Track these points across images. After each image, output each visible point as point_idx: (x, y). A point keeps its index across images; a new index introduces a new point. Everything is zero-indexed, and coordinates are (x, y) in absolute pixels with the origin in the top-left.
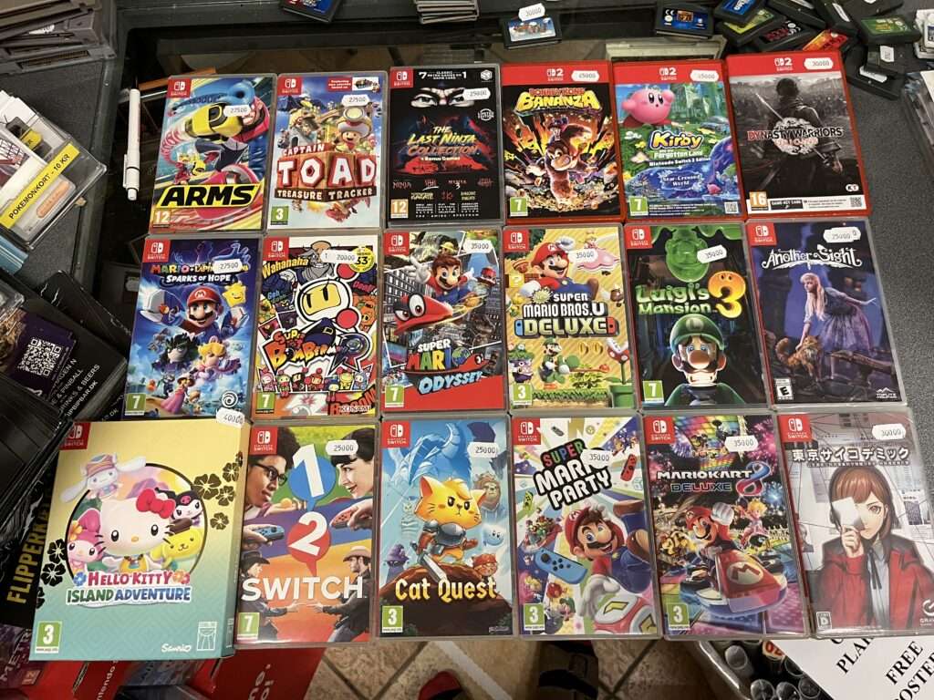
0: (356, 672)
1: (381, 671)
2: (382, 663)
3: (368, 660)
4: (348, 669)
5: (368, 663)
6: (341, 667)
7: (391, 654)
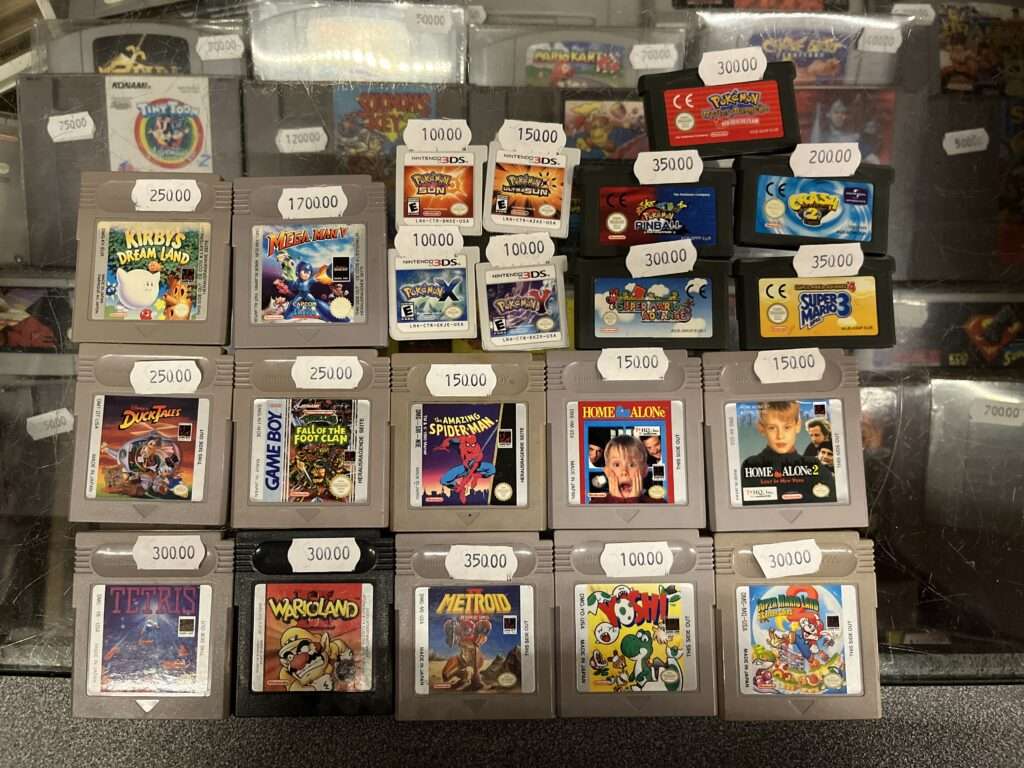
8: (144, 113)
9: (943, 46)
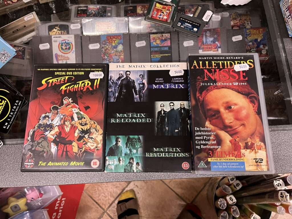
0: (100, 200)
1: (109, 199)
2: (109, 197)
3: (104, 195)
4: (98, 199)
5: (105, 197)
6: (95, 198)
7: (112, 193)
8: (60, 43)
9: (231, 21)
